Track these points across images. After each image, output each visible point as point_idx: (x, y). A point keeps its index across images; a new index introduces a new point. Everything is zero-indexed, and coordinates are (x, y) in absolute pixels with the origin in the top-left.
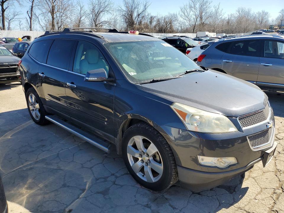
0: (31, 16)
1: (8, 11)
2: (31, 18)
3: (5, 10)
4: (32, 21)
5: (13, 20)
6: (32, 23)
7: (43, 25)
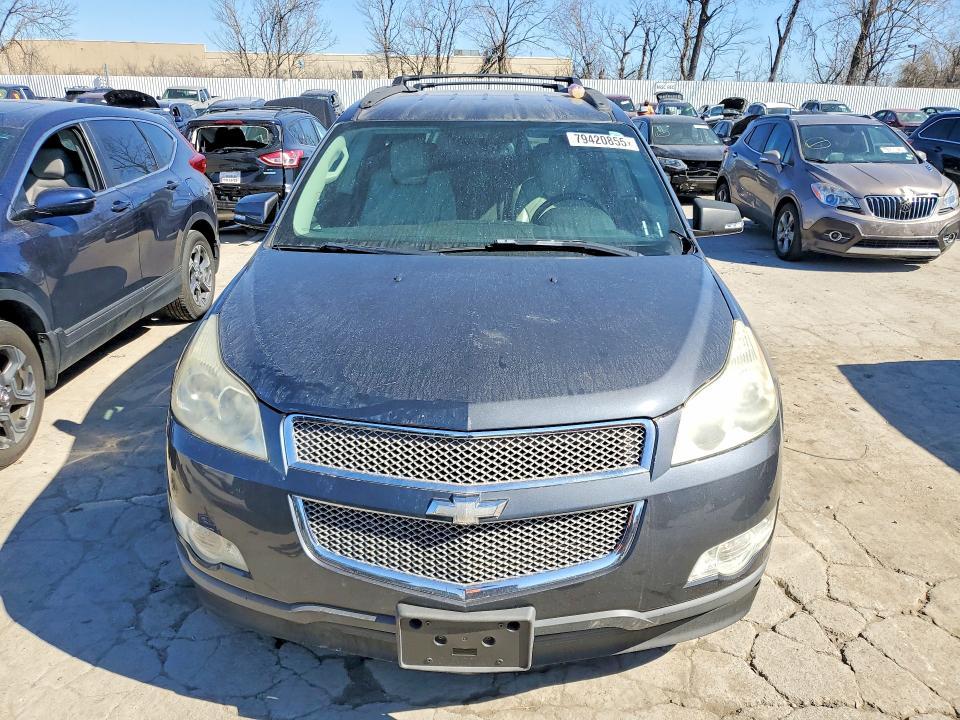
0: (788, 30)
1: (719, 21)
2: (782, 40)
3: (709, 18)
4: (785, 47)
5: (726, 47)
6: (782, 54)
7: (822, 58)
